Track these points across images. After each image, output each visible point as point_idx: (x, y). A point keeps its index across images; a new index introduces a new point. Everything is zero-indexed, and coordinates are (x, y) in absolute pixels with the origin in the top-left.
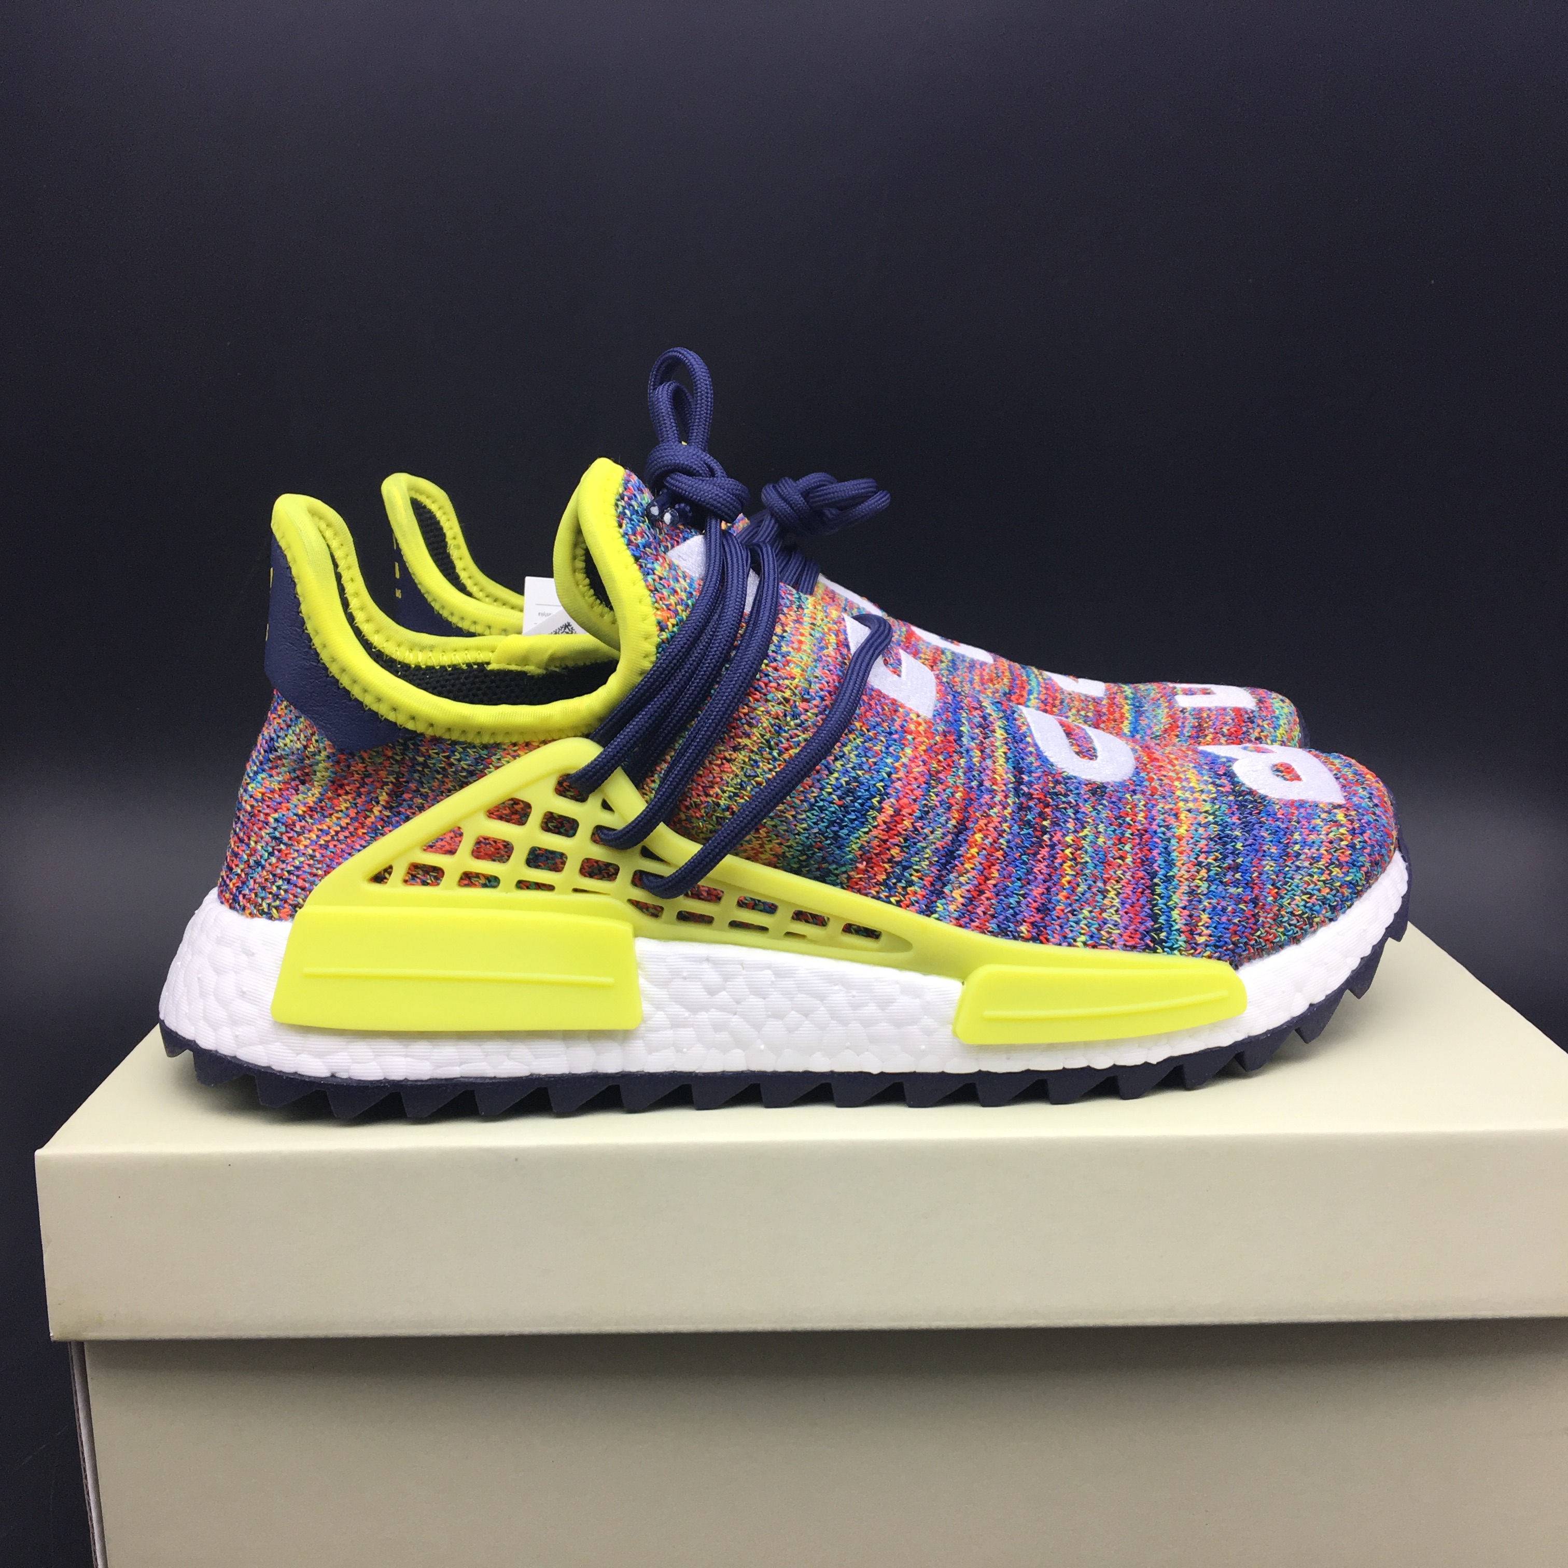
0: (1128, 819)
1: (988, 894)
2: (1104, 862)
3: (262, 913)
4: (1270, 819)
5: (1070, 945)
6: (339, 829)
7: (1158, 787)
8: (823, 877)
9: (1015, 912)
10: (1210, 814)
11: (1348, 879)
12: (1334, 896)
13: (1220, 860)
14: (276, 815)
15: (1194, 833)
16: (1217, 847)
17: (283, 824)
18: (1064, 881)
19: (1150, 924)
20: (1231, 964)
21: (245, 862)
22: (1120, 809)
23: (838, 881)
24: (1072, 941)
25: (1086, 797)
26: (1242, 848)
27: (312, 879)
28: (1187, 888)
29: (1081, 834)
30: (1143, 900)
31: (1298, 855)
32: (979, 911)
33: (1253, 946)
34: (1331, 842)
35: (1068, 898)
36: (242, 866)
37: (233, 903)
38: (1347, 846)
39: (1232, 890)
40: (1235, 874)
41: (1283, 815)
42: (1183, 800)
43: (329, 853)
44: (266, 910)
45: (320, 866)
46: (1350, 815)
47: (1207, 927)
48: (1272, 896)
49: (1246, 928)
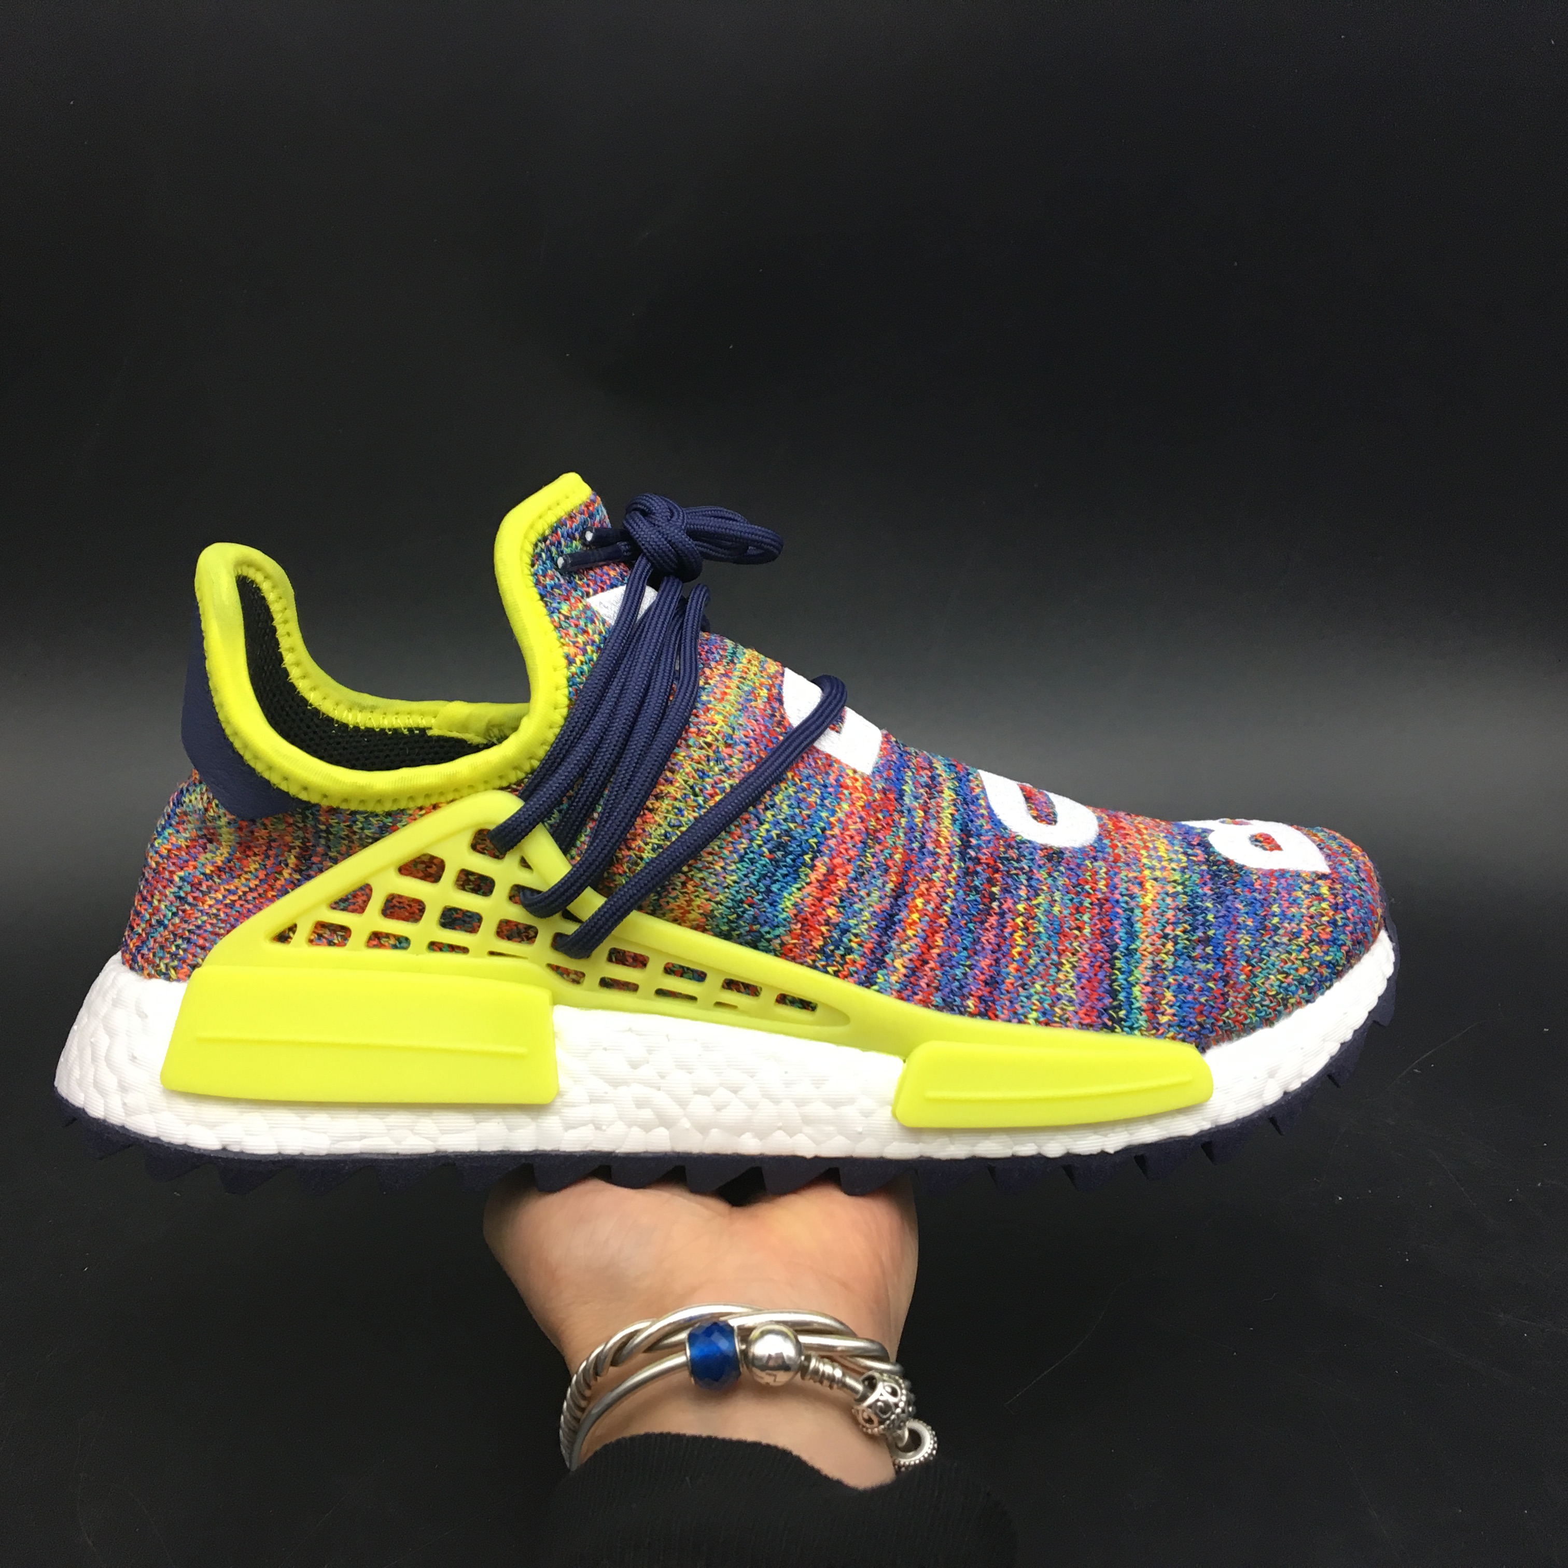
0: (1087, 887)
1: (932, 964)
2: (1059, 931)
3: (160, 974)
4: (1246, 889)
5: (1020, 1022)
6: (247, 889)
7: (1122, 854)
8: (755, 942)
9: (961, 985)
10: (1179, 884)
11: (1328, 958)
12: (1312, 976)
13: (1189, 932)
14: (182, 874)
15: (1161, 902)
16: (1186, 918)
17: (189, 883)
18: (1014, 952)
19: (1107, 1001)
20: (1197, 1047)
21: (147, 921)
22: (1079, 876)
23: (771, 948)
24: (1022, 1017)
25: (1041, 862)
26: (1213, 920)
27: (213, 937)
28: (1150, 962)
29: (1034, 902)
30: (1101, 976)
31: (1276, 929)
32: (923, 983)
33: (1220, 1027)
34: (1312, 917)
35: (1017, 970)
36: (143, 925)
37: (132, 964)
38: (1328, 922)
39: (1202, 966)
40: (1206, 947)
41: (1261, 885)
42: (1149, 868)
43: (234, 913)
44: (164, 970)
45: (223, 925)
46: (1335, 889)
47: (1171, 1006)
48: (1246, 974)
49: (1213, 1007)
